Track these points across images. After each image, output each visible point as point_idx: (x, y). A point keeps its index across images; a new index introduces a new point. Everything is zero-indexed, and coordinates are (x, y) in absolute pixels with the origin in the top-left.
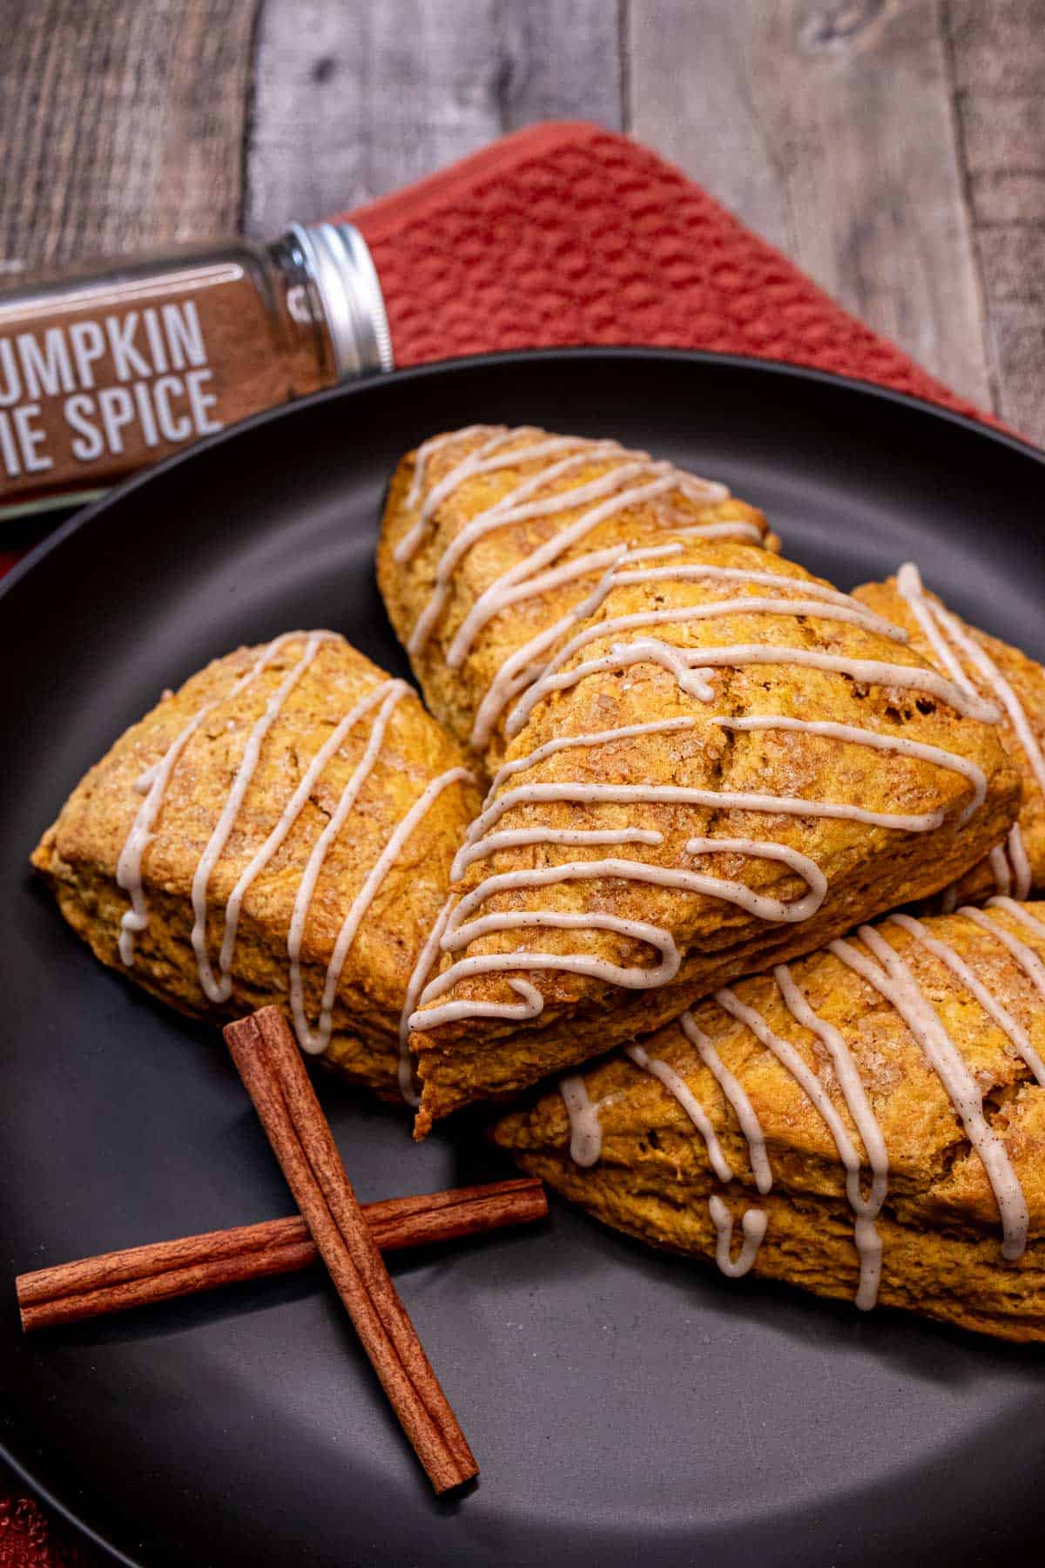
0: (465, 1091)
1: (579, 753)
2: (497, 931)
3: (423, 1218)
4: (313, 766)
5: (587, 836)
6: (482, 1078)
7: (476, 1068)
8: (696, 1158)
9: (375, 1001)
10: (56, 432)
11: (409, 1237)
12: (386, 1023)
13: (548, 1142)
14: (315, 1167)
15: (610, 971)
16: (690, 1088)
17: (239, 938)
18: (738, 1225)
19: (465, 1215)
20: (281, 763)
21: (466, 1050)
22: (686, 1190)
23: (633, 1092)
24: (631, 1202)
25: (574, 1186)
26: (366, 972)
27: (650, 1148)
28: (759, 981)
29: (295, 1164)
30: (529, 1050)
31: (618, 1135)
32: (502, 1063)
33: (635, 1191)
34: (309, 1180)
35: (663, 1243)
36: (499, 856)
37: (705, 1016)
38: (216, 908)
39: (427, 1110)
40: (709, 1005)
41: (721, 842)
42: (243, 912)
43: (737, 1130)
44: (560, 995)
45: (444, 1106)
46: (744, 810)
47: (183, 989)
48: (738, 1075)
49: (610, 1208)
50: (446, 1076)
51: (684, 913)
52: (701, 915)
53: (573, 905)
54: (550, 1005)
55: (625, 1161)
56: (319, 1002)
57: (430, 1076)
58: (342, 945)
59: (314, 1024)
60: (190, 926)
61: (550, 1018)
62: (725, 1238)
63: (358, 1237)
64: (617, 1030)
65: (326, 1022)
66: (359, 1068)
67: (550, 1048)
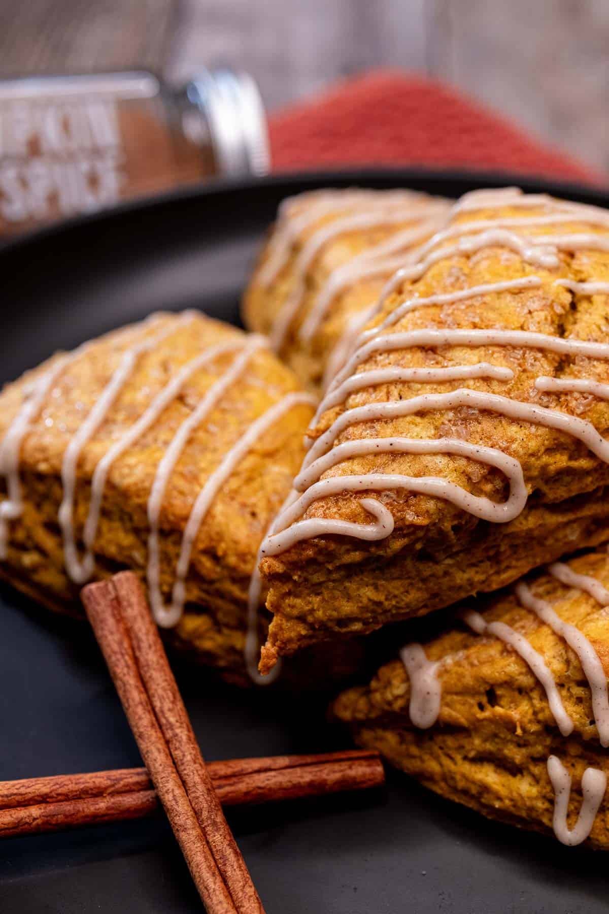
0: (311, 626)
1: (433, 311)
2: (350, 458)
3: (263, 776)
5: (438, 372)
6: (329, 613)
7: (323, 600)
8: (535, 713)
9: (227, 567)
11: (247, 793)
12: (236, 591)
13: (386, 707)
14: (160, 715)
15: (462, 495)
16: (531, 642)
17: (105, 513)
18: (577, 790)
19: (305, 776)
20: (153, 372)
21: (316, 578)
22: (524, 751)
23: (472, 651)
24: (467, 769)
25: (413, 757)
26: (220, 537)
27: (488, 706)
28: (593, 557)
29: (140, 710)
30: (376, 587)
31: (457, 694)
32: (349, 598)
33: (472, 754)
34: (153, 726)
35: (499, 810)
36: (353, 397)
37: (541, 590)
38: (84, 482)
39: (274, 645)
40: (544, 580)
41: (565, 382)
42: (110, 484)
43: (578, 677)
44: (410, 517)
45: (290, 640)
46: (589, 358)
47: (49, 578)
48: (580, 627)
49: (447, 778)
50: (293, 607)
51: (533, 445)
52: (549, 451)
53: (424, 434)
54: (401, 529)
55: (463, 721)
56: (174, 573)
57: (277, 607)
58: (199, 509)
59: (168, 599)
60: (58, 504)
61: (398, 545)
62: (563, 801)
63: (197, 779)
64: (461, 577)
65: (180, 592)
66: (207, 644)
67: (396, 587)
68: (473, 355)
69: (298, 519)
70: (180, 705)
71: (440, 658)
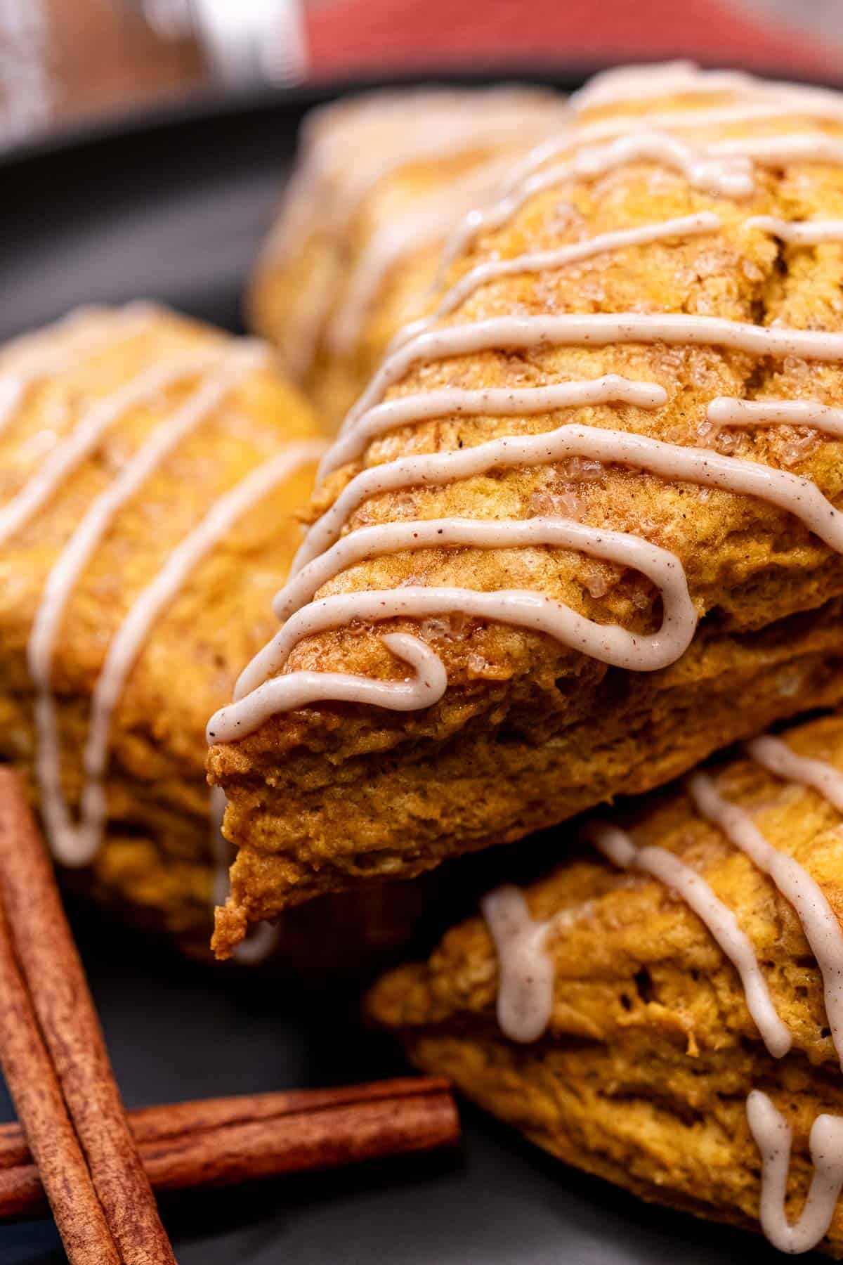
0: (307, 867)
1: (521, 283)
2: (369, 558)
3: (238, 1133)
5: (529, 395)
6: (338, 842)
7: (326, 820)
8: (722, 1015)
9: (172, 757)
11: (207, 1166)
12: (190, 798)
13: (460, 1003)
14: (46, 1028)
15: (571, 623)
16: (713, 886)
18: (802, 1152)
19: (314, 1130)
21: (312, 780)
22: (704, 1082)
23: (609, 901)
24: (604, 1112)
25: (506, 1090)
26: (159, 703)
27: (639, 1003)
30: (424, 794)
31: (583, 979)
32: (374, 816)
33: (612, 1087)
34: (33, 1049)
35: (662, 1190)
36: (376, 445)
37: (735, 786)
39: (239, 903)
40: (738, 767)
41: (764, 406)
43: (799, 951)
44: (477, 665)
45: (268, 894)
46: (810, 361)
48: (800, 858)
49: (570, 1128)
50: (270, 834)
51: (704, 525)
52: (735, 535)
53: (502, 510)
54: (459, 688)
55: (594, 1028)
56: (80, 767)
57: (242, 835)
58: (120, 654)
59: (76, 815)
61: (457, 716)
62: (777, 1172)
63: (109, 1148)
64: (581, 771)
66: (149, 893)
67: (461, 792)
68: (590, 362)
69: (273, 673)
70: (85, 1009)
71: (552, 913)
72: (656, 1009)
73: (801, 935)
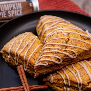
0: (40, 74)
1: (53, 40)
2: (44, 57)
3: (35, 87)
4: (28, 43)
5: (53, 48)
7: (41, 71)
8: (63, 82)
9: (32, 65)
10: (7, 14)
11: (33, 89)
13: (48, 81)
14: (24, 81)
15: (55, 61)
16: (63, 75)
17: (19, 58)
18: (67, 90)
19: (39, 87)
20: (25, 42)
21: (40, 69)
22: (62, 86)
23: (57, 75)
24: (56, 87)
25: (50, 85)
26: (31, 62)
28: (70, 65)
29: (22, 81)
30: (47, 70)
31: (55, 80)
36: (45, 50)
38: (17, 55)
39: (36, 75)
40: (65, 67)
41: (67, 49)
42: (19, 56)
45: (38, 75)
46: (69, 46)
47: (13, 64)
49: (54, 88)
50: (38, 72)
51: (63, 56)
52: (64, 57)
53: (52, 55)
54: (49, 65)
55: (56, 82)
56: (26, 65)
58: (29, 59)
59: (26, 68)
60: (14, 57)
61: (49, 66)
63: (28, 88)
64: (55, 68)
65: (27, 67)
66: (30, 72)
67: (49, 70)
68: (57, 46)
70: (27, 80)
71: (54, 76)
72: (59, 82)
73: (67, 78)
